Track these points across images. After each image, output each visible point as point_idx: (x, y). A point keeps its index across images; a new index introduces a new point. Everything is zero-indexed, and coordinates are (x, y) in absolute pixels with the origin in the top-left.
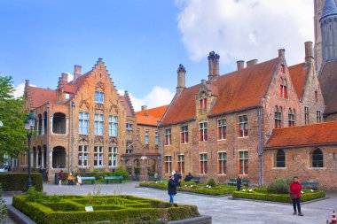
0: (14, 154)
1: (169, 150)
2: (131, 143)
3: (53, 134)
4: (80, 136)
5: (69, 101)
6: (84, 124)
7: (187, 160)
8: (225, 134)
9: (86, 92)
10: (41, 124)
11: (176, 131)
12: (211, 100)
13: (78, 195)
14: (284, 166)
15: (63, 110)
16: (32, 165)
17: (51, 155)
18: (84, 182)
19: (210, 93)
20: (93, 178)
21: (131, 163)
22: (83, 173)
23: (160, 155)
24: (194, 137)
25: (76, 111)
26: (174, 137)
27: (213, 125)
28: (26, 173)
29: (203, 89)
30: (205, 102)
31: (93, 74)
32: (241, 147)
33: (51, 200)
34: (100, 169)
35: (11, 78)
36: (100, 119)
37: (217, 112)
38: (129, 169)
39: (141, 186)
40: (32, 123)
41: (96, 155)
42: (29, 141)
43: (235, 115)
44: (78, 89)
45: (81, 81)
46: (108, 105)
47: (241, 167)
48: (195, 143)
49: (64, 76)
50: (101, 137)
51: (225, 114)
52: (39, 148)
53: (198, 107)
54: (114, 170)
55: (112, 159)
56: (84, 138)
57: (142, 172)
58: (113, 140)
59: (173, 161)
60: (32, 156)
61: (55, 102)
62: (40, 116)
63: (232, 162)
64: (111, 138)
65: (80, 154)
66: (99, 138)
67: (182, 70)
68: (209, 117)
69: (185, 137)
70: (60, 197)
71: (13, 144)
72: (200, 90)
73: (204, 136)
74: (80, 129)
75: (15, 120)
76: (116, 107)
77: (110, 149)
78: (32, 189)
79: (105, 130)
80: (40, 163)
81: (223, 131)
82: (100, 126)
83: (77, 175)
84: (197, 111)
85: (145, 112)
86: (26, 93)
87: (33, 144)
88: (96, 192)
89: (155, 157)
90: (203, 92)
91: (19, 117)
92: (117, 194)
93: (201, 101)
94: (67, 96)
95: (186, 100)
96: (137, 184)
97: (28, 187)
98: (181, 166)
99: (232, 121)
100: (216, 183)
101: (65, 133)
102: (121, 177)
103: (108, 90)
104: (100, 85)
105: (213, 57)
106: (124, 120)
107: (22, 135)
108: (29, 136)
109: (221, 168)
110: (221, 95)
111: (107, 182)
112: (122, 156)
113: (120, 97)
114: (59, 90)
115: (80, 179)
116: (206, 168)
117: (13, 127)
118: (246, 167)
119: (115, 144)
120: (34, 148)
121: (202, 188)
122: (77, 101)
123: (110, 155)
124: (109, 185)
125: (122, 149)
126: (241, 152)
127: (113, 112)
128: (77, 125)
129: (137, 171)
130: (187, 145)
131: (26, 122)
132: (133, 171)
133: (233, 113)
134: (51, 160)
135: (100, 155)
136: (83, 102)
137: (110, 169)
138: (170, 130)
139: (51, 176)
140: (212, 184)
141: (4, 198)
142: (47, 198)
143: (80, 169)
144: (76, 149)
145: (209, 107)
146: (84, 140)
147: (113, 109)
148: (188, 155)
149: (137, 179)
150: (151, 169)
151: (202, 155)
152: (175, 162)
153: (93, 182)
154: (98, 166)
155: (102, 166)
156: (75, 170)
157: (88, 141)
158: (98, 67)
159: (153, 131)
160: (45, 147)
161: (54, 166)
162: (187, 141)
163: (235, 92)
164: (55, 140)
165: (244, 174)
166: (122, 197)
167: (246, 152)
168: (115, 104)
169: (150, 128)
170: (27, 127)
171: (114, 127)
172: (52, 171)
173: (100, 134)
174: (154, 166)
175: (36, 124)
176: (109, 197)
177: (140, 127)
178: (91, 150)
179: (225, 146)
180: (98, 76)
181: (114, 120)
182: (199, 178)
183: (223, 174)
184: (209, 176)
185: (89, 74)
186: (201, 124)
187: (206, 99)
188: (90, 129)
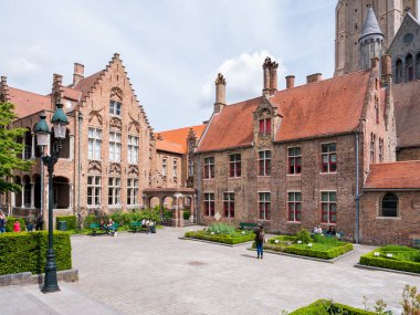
1: (210, 184)
4: (91, 162)
5: (74, 112)
7: (238, 201)
8: (298, 167)
9: (100, 100)
11: (222, 160)
14: (395, 215)
16: (13, 203)
19: (276, 112)
24: (249, 170)
25: (85, 125)
26: (218, 168)
27: (280, 155)
29: (266, 106)
30: (268, 123)
31: (107, 75)
32: (325, 187)
34: (117, 210)
36: (116, 140)
39: (188, 237)
41: (111, 190)
43: (316, 142)
44: (87, 95)
45: (88, 85)
46: (127, 121)
48: (251, 178)
50: (119, 165)
54: (134, 211)
55: (131, 195)
56: (95, 166)
58: (134, 169)
59: (217, 200)
63: (311, 206)
64: (130, 166)
65: (89, 188)
66: (116, 166)
68: (274, 143)
69: (235, 169)
72: (262, 106)
73: (265, 169)
74: (90, 153)
76: (136, 123)
77: (129, 181)
79: (123, 155)
81: (296, 163)
82: (116, 149)
84: (256, 135)
89: (191, 193)
90: (265, 109)
93: (261, 121)
98: (229, 207)
99: (311, 150)
101: (67, 156)
103: (126, 100)
104: (117, 90)
105: (270, 65)
106: (146, 143)
112: (144, 192)
119: (135, 176)
122: (85, 112)
125: (145, 182)
126: (323, 193)
127: (133, 132)
128: (86, 146)
133: (314, 139)
134: (47, 196)
135: (117, 190)
136: (95, 113)
138: (212, 158)
143: (90, 210)
144: (84, 181)
146: (95, 168)
147: (133, 127)
148: (240, 193)
151: (261, 194)
152: (220, 201)
154: (114, 205)
155: (119, 206)
157: (101, 171)
158: (114, 66)
159: (171, 160)
160: (37, 177)
165: (329, 223)
168: (136, 119)
171: (134, 153)
173: (117, 160)
178: (104, 183)
179: (300, 184)
180: (114, 80)
181: (134, 142)
183: (295, 222)
185: (102, 74)
186: (261, 153)
187: (268, 120)
188: (103, 154)
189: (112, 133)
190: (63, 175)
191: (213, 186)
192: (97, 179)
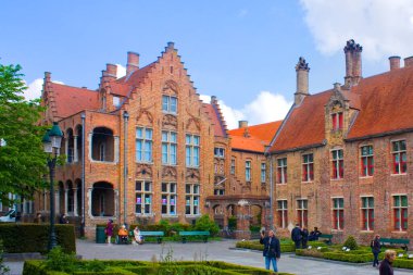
0: (26, 193)
1: (283, 191)
2: (222, 178)
3: (92, 161)
4: (139, 165)
5: (118, 109)
6: (145, 147)
7: (311, 207)
8: (371, 168)
9: (147, 95)
10: (71, 145)
11: (295, 162)
12: (349, 115)
13: (135, 260)
15: (109, 122)
16: (57, 211)
17: (89, 195)
18: (146, 240)
19: (348, 104)
20: (161, 233)
21: (222, 211)
22: (144, 225)
23: (268, 199)
24: (323, 171)
25: (131, 124)
26: (290, 171)
27: (353, 155)
28: (47, 223)
29: (337, 98)
30: (341, 118)
31: (159, 67)
32: (396, 190)
33: (90, 269)
34: (172, 220)
35: (18, 68)
36: (171, 139)
37: (359, 134)
38: (219, 220)
39: (239, 247)
40: (56, 143)
41: (164, 197)
42: (51, 172)
43: (387, 139)
44: (134, 90)
45: (138, 78)
46: (185, 118)
47: (396, 220)
48: (324, 182)
49: (110, 68)
50: (174, 169)
51: (370, 138)
52: (69, 183)
53: (329, 125)
54: (194, 221)
55: (192, 203)
56: (144, 169)
57: (239, 225)
58: (193, 173)
59: (289, 209)
60: (57, 197)
61: (96, 110)
62: (70, 131)
63: (384, 212)
64: (189, 169)
65: (139, 195)
66: (170, 170)
67: (302, 66)
68: (347, 141)
69: (309, 171)
70: (105, 263)
71: (25, 176)
72: (333, 98)
73: (339, 171)
74: (138, 155)
75: (26, 137)
76: (196, 120)
77: (188, 187)
78: (57, 250)
79: (179, 158)
80: (70, 209)
81: (368, 165)
82: (171, 150)
83: (132, 228)
84: (328, 132)
85: (243, 130)
86: (45, 94)
87: (58, 178)
88: (164, 256)
89: (261, 201)
90: (337, 102)
91: (35, 131)
92: (199, 260)
93: (334, 115)
94: (116, 101)
95: (310, 115)
96: (232, 243)
97: (50, 247)
98: (303, 216)
99: (382, 149)
100: (358, 243)
101: (112, 160)
102: (207, 233)
103: (183, 94)
104: (171, 84)
105: (352, 49)
106: (210, 143)
107: (39, 161)
108: (51, 164)
109: (365, 221)
110: (364, 107)
111: (184, 240)
112: (207, 200)
113: (205, 106)
114: (102, 91)
115: (138, 235)
116: (342, 221)
117: (24, 148)
118: (404, 221)
119: (196, 181)
120: (61, 184)
121: (335, 252)
122: (132, 110)
123: (188, 198)
124: (187, 246)
125: (207, 189)
126: (396, 198)
127: (193, 129)
128: (133, 147)
129: (233, 224)
130: (311, 185)
131: (46, 141)
132: (226, 223)
133: (383, 136)
134: (90, 203)
135: (172, 197)
136: (144, 111)
137: (187, 220)
138: (285, 160)
139: (90, 229)
140: (351, 245)
141: (7, 265)
142: (82, 264)
143: (139, 219)
144: (131, 186)
145: (346, 126)
146: (144, 172)
147: (193, 125)
148: (313, 199)
149: (233, 236)
150: (255, 220)
151: (335, 200)
152: (293, 210)
153: (159, 240)
154: (169, 215)
155: (174, 215)
156: (130, 220)
157: (151, 175)
158: (167, 57)
159: (257, 161)
160: (79, 183)
161: (95, 213)
162: (312, 178)
163: (386, 104)
164: (95, 171)
165: (401, 231)
166: (208, 263)
167: (404, 197)
168: (196, 115)
169: (253, 156)
170: (48, 149)
171: (194, 153)
172: (92, 222)
173: (171, 162)
174: (259, 216)
175: (63, 144)
176: (186, 264)
177: (237, 154)
178: (156, 189)
179: (372, 187)
180: (167, 72)
181: (194, 142)
182: (331, 236)
183: (368, 231)
184: (347, 233)
185: (152, 66)
186: (334, 152)
187: (341, 114)
188: (155, 155)
189: (165, 132)
190: (106, 179)
191: (285, 192)
192: (147, 184)
